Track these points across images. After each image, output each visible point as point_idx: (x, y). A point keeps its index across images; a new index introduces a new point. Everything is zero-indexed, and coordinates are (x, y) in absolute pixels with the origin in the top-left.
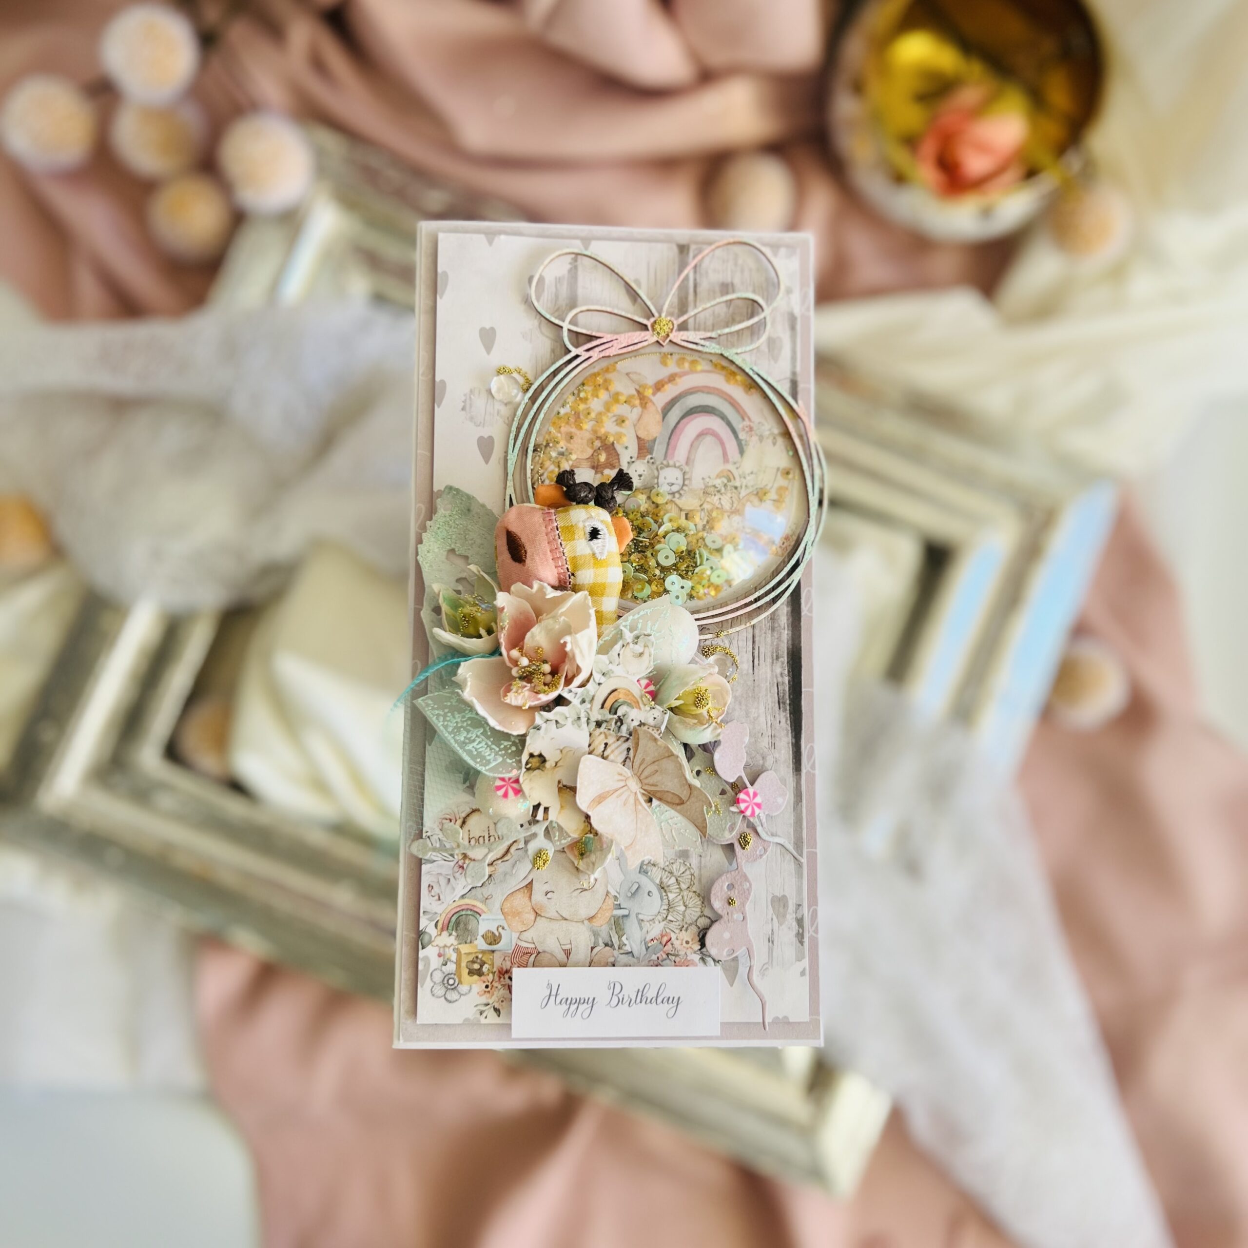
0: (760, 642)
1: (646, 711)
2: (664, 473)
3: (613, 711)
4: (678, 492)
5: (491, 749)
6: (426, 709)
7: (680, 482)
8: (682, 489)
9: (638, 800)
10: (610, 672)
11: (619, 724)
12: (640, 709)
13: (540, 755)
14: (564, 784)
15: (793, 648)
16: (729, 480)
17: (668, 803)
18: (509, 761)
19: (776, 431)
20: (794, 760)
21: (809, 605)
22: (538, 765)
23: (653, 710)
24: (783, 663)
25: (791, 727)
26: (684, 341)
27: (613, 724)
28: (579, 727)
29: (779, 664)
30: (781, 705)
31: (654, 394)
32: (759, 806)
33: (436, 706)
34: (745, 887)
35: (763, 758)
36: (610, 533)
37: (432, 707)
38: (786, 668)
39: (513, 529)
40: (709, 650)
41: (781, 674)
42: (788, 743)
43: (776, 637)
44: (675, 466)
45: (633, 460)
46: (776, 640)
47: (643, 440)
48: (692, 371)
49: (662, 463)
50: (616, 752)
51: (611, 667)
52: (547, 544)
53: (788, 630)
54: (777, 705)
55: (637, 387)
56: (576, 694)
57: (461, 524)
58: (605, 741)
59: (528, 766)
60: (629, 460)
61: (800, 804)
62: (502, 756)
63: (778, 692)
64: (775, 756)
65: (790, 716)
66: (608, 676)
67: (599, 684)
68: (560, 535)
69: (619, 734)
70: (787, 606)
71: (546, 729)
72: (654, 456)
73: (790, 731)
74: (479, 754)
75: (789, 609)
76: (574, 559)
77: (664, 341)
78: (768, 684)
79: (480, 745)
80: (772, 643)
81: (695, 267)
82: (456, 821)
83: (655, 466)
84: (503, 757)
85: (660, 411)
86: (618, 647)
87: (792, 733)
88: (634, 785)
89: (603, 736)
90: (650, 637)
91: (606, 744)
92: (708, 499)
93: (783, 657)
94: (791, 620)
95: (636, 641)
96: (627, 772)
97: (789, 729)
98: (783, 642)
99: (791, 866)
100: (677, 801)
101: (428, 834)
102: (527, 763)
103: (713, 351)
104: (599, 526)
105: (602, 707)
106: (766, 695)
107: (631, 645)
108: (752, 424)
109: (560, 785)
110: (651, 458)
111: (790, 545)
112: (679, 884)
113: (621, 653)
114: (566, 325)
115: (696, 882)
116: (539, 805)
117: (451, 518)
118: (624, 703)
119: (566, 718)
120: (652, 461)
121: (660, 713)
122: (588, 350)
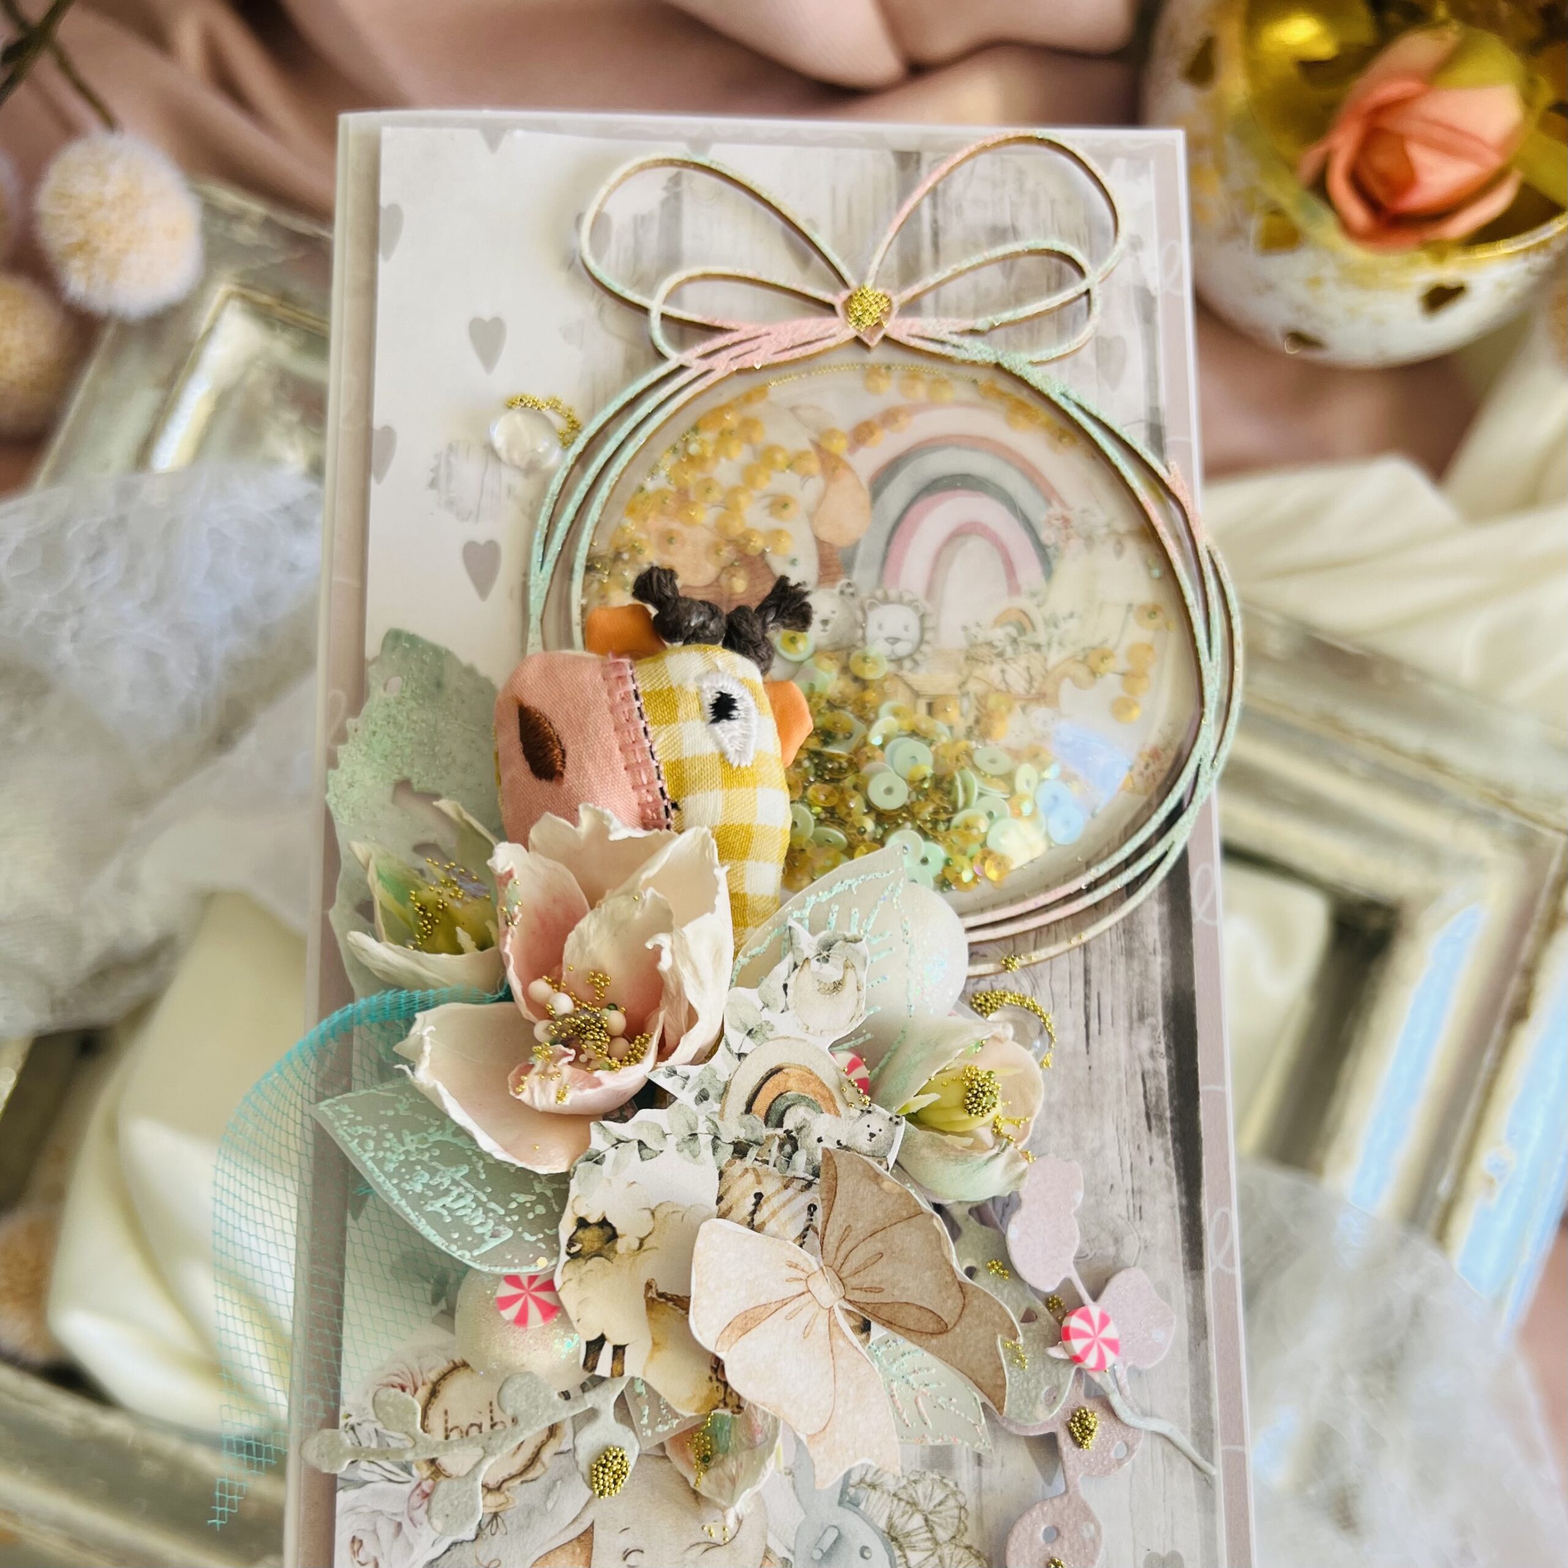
0: (1100, 983)
1: (851, 1118)
2: (875, 617)
3: (774, 1118)
4: (910, 656)
5: (486, 1211)
6: (337, 1124)
7: (914, 633)
8: (918, 649)
9: (837, 1325)
10: (766, 1028)
11: (788, 1148)
12: (838, 1114)
13: (604, 1223)
14: (661, 1290)
15: (1175, 995)
16: (1022, 630)
17: (907, 1331)
18: (527, 1237)
19: (1123, 524)
20: (1186, 1245)
21: (1208, 900)
22: (597, 1245)
23: (868, 1116)
24: (1154, 1029)
25: (1177, 1170)
26: (913, 336)
27: (775, 1149)
28: (695, 1157)
29: (1145, 1031)
30: (1153, 1122)
31: (852, 449)
32: (1113, 1345)
34: (1086, 1535)
35: (1117, 1241)
36: (759, 707)
37: (349, 1119)
38: (1162, 1040)
39: (533, 701)
40: (987, 1000)
41: (1152, 1054)
42: (1172, 1207)
43: (1138, 970)
44: (901, 602)
46: (1137, 978)
47: (831, 546)
48: (933, 403)
50: (784, 1215)
51: (766, 1015)
52: (613, 733)
53: (1164, 953)
54: (1143, 1122)
55: (815, 437)
56: (687, 1078)
57: (423, 721)
58: (757, 1191)
59: (574, 1250)
61: (1202, 1345)
62: (513, 1226)
63: (1145, 1092)
64: (1142, 1235)
65: (1174, 1147)
66: (759, 1036)
67: (741, 1056)
68: (643, 709)
69: (790, 1173)
70: (1161, 902)
71: (617, 1163)
72: (852, 581)
73: (1175, 1181)
74: (458, 1223)
75: (1165, 909)
76: (677, 767)
77: (871, 339)
78: (1122, 1075)
79: (461, 1203)
80: (1129, 984)
81: (933, 192)
82: (416, 1389)
83: (856, 602)
84: (515, 1230)
85: (866, 487)
86: (782, 969)
87: (1179, 1183)
88: (826, 1292)
89: (750, 1178)
90: (858, 944)
91: (759, 1196)
92: (978, 672)
93: (1154, 1015)
95: (825, 954)
96: (809, 1260)
97: (1174, 1174)
98: (1153, 982)
99: (1186, 1485)
100: (932, 1326)
101: (352, 1421)
102: (571, 1243)
103: (980, 359)
104: (734, 691)
105: (749, 1110)
106: (1119, 1100)
107: (814, 964)
108: (1066, 513)
109: (652, 1294)
110: (849, 585)
111: (1161, 770)
112: (931, 1530)
113: (790, 983)
114: (656, 306)
115: (971, 1523)
116: (602, 1339)
117: (400, 707)
118: (800, 1099)
119: (664, 1135)
120: (851, 590)
121: (884, 1125)
122: (705, 356)
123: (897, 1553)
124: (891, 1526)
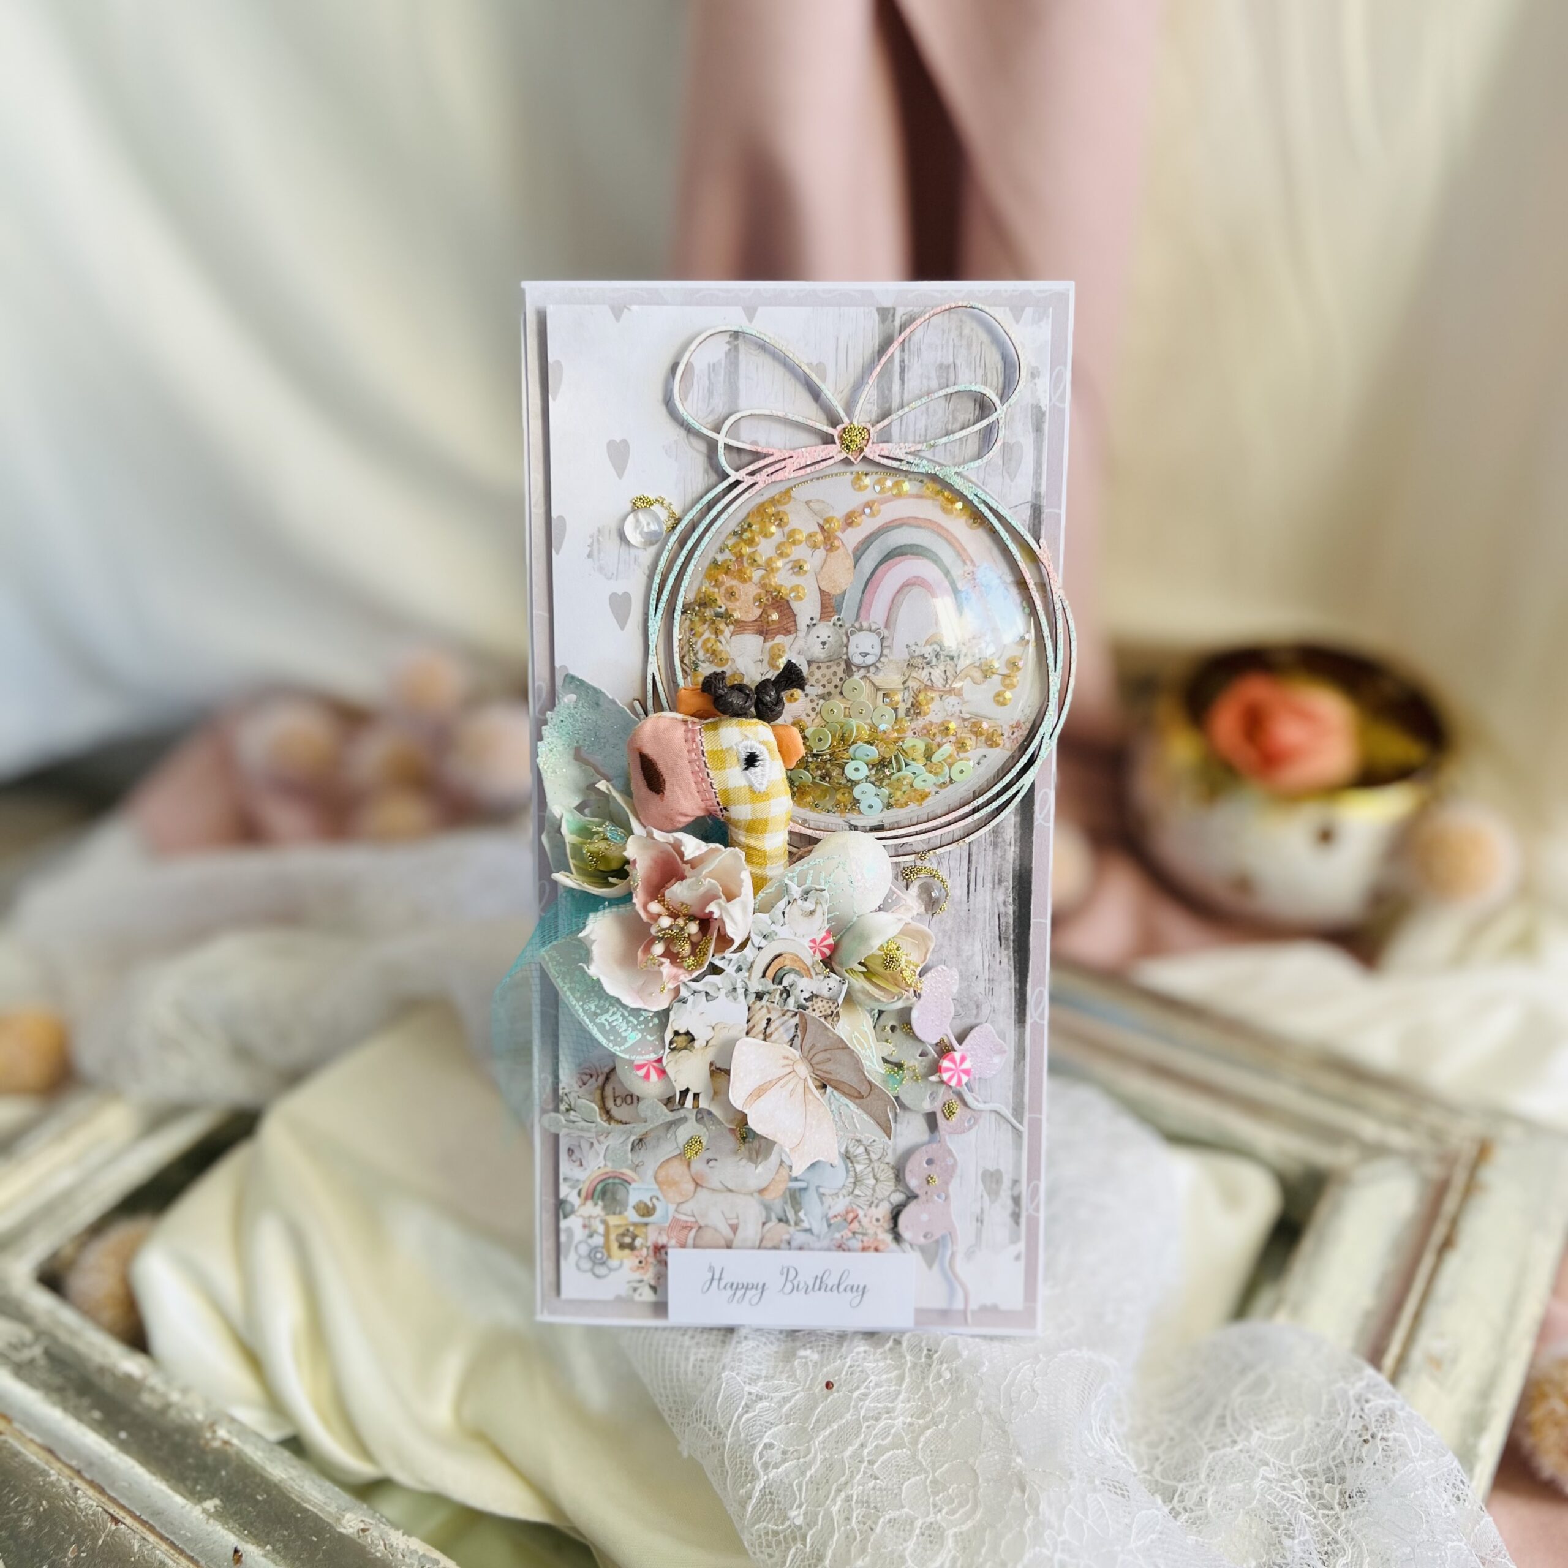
0: (977, 862)
1: (819, 980)
2: (853, 640)
3: (777, 980)
4: (874, 664)
5: (628, 1022)
7: (877, 651)
8: (879, 660)
9: (808, 1087)
10: (773, 934)
11: (785, 995)
12: (811, 978)
13: (688, 1033)
14: (718, 1066)
15: (1021, 869)
16: (942, 648)
17: (844, 1093)
18: (649, 1038)
19: (1008, 578)
20: (1017, 1009)
21: (1045, 811)
22: (684, 1044)
23: (828, 979)
24: (1007, 889)
25: (1015, 968)
26: (883, 456)
27: (778, 995)
28: (735, 999)
29: (1002, 890)
30: (1003, 941)
31: (844, 530)
32: (967, 1072)
34: (948, 1164)
35: (978, 1007)
36: (772, 758)
38: (1011, 895)
39: (649, 750)
40: (911, 872)
41: (1005, 903)
42: (1010, 989)
43: (999, 854)
44: (870, 630)
45: (814, 622)
46: (999, 859)
47: (829, 594)
48: (895, 497)
49: (853, 626)
50: (782, 1029)
51: (773, 927)
52: (690, 775)
53: (1015, 844)
54: (997, 941)
55: (821, 522)
56: (730, 960)
57: (590, 719)
58: (768, 1017)
59: (672, 1047)
60: (809, 622)
61: (1022, 1063)
62: (641, 1031)
63: (999, 924)
64: (992, 1004)
65: (1014, 955)
66: (770, 938)
67: (760, 948)
68: (707, 762)
69: (786, 1008)
70: (1015, 815)
71: (694, 1002)
72: (841, 617)
73: (1013, 974)
74: (613, 1030)
75: (1018, 819)
76: (726, 792)
77: (856, 459)
78: (987, 914)
79: (615, 1017)
80: (994, 862)
81: (903, 344)
83: (843, 630)
84: (642, 1033)
85: (851, 554)
86: (782, 904)
87: (1015, 975)
88: (803, 1070)
89: (765, 1010)
90: (823, 892)
91: (769, 1020)
92: (914, 674)
93: (1007, 881)
94: (1019, 832)
95: (805, 896)
96: (795, 1053)
97: (1013, 971)
98: (1008, 861)
99: (1007, 1136)
100: (856, 1094)
102: (671, 1043)
103: (923, 471)
104: (758, 749)
105: (764, 976)
106: (984, 929)
107: (799, 902)
108: (975, 570)
109: (713, 1068)
110: (839, 619)
112: (868, 1154)
113: (787, 911)
114: (722, 439)
115: (890, 1151)
116: (687, 1090)
117: (577, 710)
118: (791, 970)
119: (719, 989)
120: (840, 623)
121: (836, 984)
122: (752, 474)
123: (850, 1165)
124: (847, 1152)
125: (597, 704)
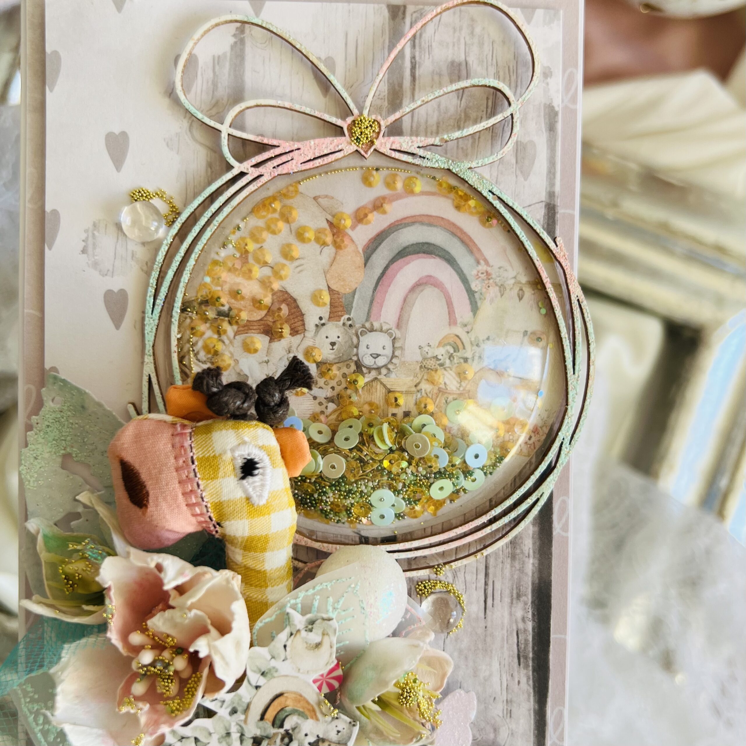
0: (495, 575)
1: (326, 722)
2: (365, 340)
3: (278, 722)
4: (385, 366)
6: (23, 700)
7: (388, 351)
8: (390, 361)
10: (273, 670)
11: (286, 740)
12: (317, 719)
15: (540, 583)
16: (456, 349)
19: (524, 279)
20: (536, 732)
21: (564, 520)
23: (336, 721)
24: (526, 604)
25: (534, 689)
26: (394, 150)
27: (278, 740)
28: (229, 745)
29: (520, 605)
30: (522, 660)
31: (354, 227)
33: (36, 696)
35: (495, 730)
36: (274, 463)
37: (30, 697)
38: (530, 610)
39: (129, 458)
40: (425, 587)
41: (523, 620)
42: (529, 710)
43: (518, 568)
44: (381, 331)
45: (323, 321)
46: (517, 572)
47: (338, 293)
48: (407, 193)
49: (363, 326)
51: (273, 663)
52: (177, 485)
53: (534, 557)
54: (516, 660)
55: (330, 218)
56: (223, 702)
57: (77, 424)
60: (317, 321)
63: (518, 642)
64: (510, 727)
65: (533, 675)
66: (269, 676)
67: (257, 687)
68: (197, 470)
70: (534, 525)
72: (351, 316)
73: (532, 695)
75: (536, 529)
76: (219, 506)
77: (366, 152)
78: (505, 632)
80: (512, 576)
81: (413, 39)
85: (361, 251)
86: (283, 636)
87: (534, 696)
90: (331, 622)
92: (427, 377)
93: (525, 595)
94: (538, 544)
95: (310, 627)
97: (532, 691)
98: (526, 574)
103: (436, 165)
104: (256, 454)
105: (262, 718)
106: (502, 647)
107: (303, 633)
108: (489, 269)
110: (349, 319)
111: (539, 441)
113: (288, 644)
114: (225, 129)
117: (62, 414)
118: (294, 712)
119: (210, 734)
120: (350, 322)
121: (346, 726)
122: (257, 166)
125: (83, 407)
